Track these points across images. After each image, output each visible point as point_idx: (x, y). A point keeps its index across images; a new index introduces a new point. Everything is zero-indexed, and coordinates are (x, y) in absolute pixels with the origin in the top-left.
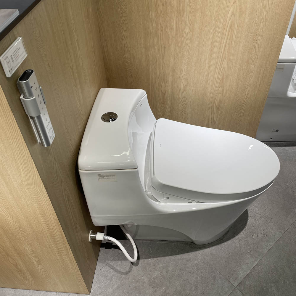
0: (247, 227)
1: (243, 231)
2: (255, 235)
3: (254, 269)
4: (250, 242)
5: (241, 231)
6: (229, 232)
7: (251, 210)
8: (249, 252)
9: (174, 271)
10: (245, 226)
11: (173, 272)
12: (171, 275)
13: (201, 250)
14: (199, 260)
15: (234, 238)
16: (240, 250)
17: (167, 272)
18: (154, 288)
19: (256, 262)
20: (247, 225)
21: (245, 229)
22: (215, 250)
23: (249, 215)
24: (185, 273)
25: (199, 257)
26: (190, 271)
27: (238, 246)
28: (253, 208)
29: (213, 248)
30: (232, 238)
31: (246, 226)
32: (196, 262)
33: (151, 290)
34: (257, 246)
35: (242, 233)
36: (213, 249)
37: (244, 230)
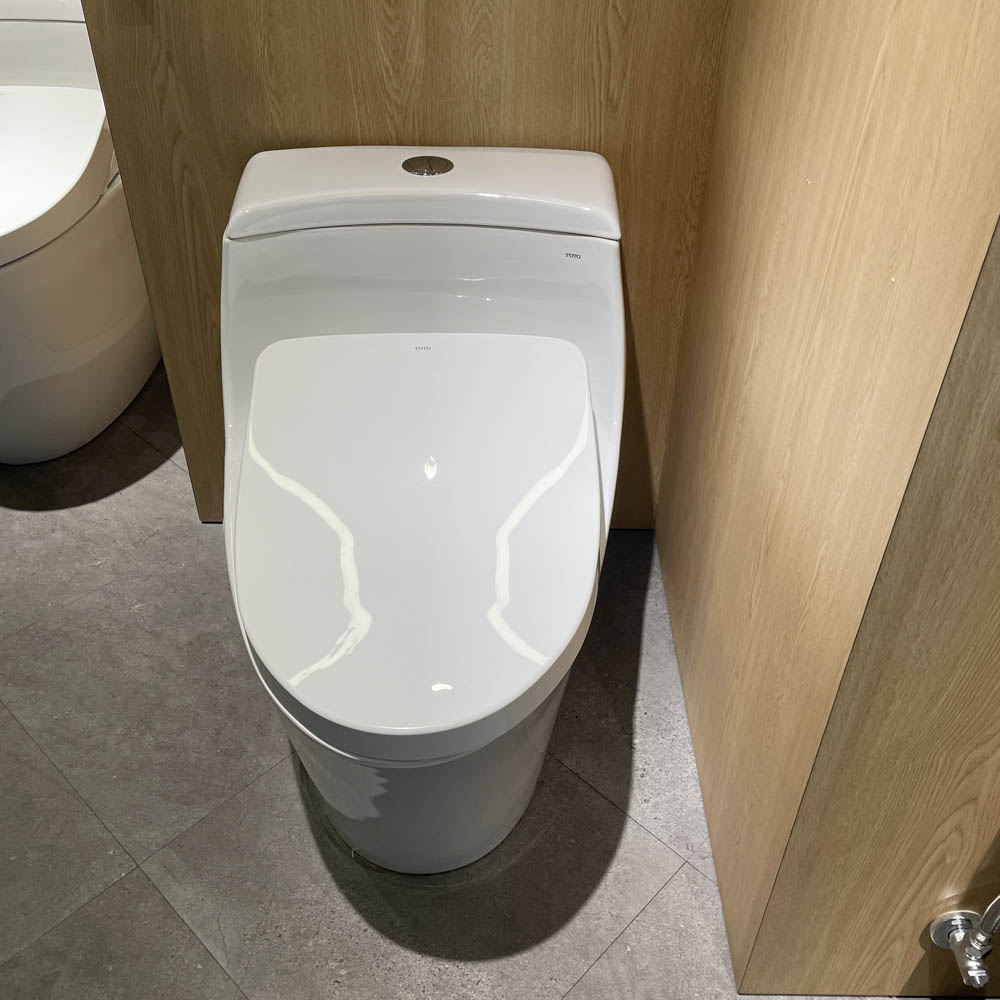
0: (384, 944)
1: (364, 925)
2: (343, 972)
3: (194, 940)
4: (310, 944)
5: (363, 916)
6: (363, 870)
7: (476, 980)
8: (265, 932)
9: (230, 690)
10: (391, 938)
11: (227, 688)
12: (219, 683)
13: (295, 767)
14: (257, 760)
15: (334, 884)
16: (281, 901)
17: (232, 674)
18: (190, 643)
19: (219, 954)
20: (395, 947)
21: (376, 935)
22: (289, 811)
23: (447, 965)
24: (220, 718)
25: (267, 759)
26: (222, 731)
27: (299, 896)
28: (487, 990)
29: (299, 807)
30: (333, 876)
31: (388, 941)
32: (251, 748)
33: (183, 638)
34: (287, 972)
35: (355, 917)
36: (292, 805)
37: (371, 930)
